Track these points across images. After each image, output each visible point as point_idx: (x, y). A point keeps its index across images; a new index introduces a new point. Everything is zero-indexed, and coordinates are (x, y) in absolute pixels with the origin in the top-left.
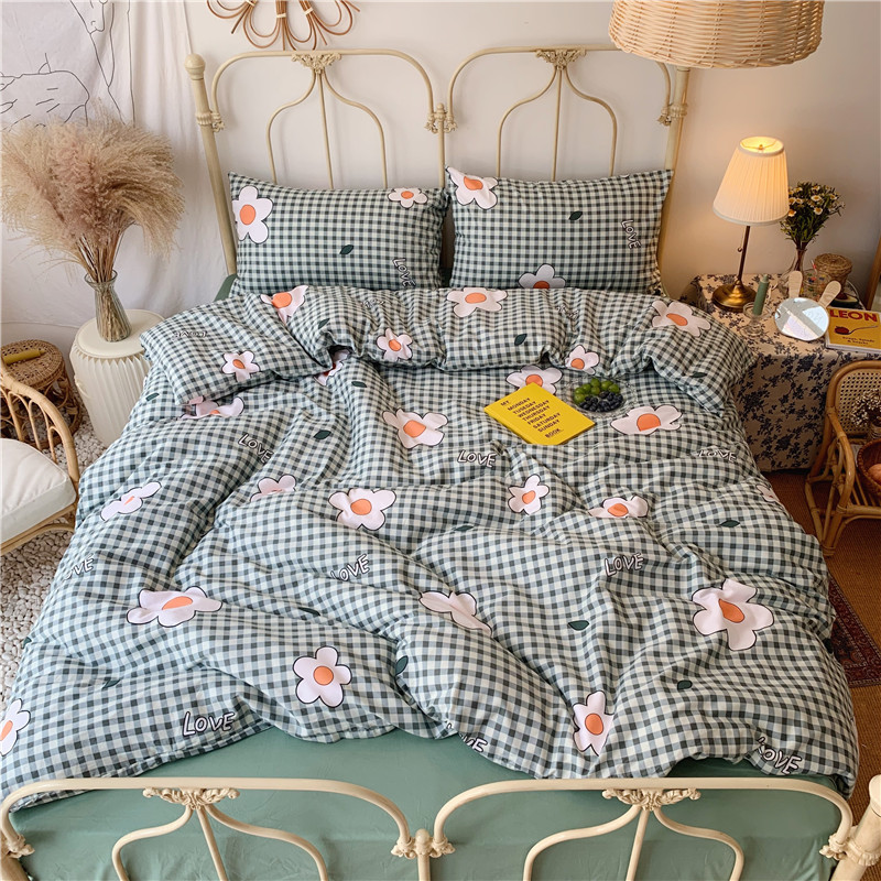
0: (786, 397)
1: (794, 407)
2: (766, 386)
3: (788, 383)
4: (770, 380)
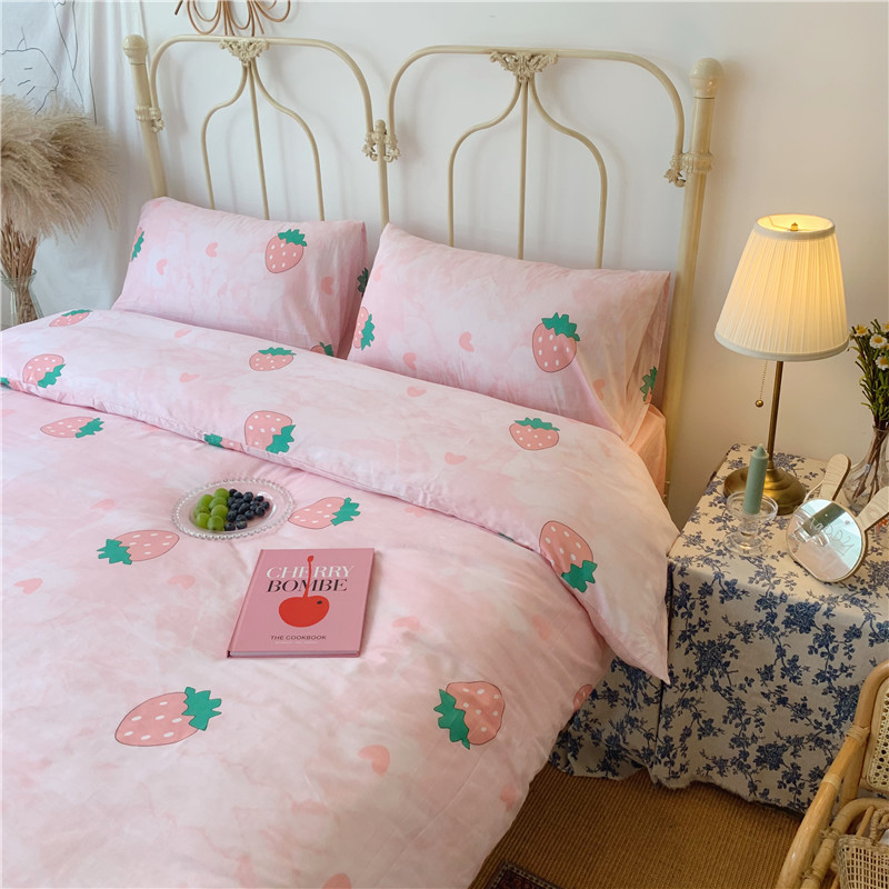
0: (769, 669)
1: (785, 695)
2: (732, 636)
3: (769, 645)
4: (738, 628)
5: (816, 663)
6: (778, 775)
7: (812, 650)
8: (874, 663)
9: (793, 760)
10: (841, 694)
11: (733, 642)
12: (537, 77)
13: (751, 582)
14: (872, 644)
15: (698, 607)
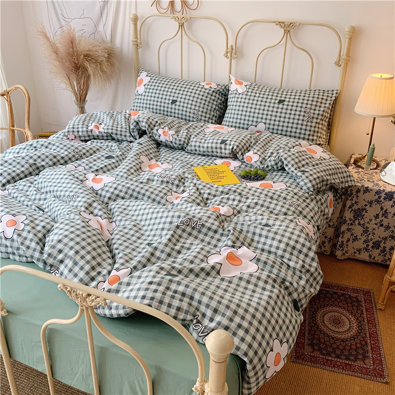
0: (378, 215)
1: (383, 223)
2: (366, 205)
3: (378, 207)
4: (368, 202)
5: (393, 210)
6: (379, 251)
7: (392, 206)
9: (384, 245)
11: (366, 207)
12: (291, 31)
13: (373, 186)
15: (355, 197)
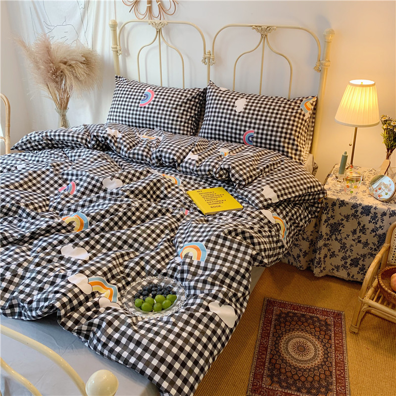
0: (355, 231)
1: (361, 239)
2: (342, 220)
3: (355, 222)
4: (345, 217)
5: (371, 226)
6: (357, 269)
7: (370, 222)
8: (390, 224)
9: (362, 263)
10: (379, 236)
11: (343, 222)
12: (269, 35)
13: (349, 200)
14: (390, 218)
15: (331, 211)
